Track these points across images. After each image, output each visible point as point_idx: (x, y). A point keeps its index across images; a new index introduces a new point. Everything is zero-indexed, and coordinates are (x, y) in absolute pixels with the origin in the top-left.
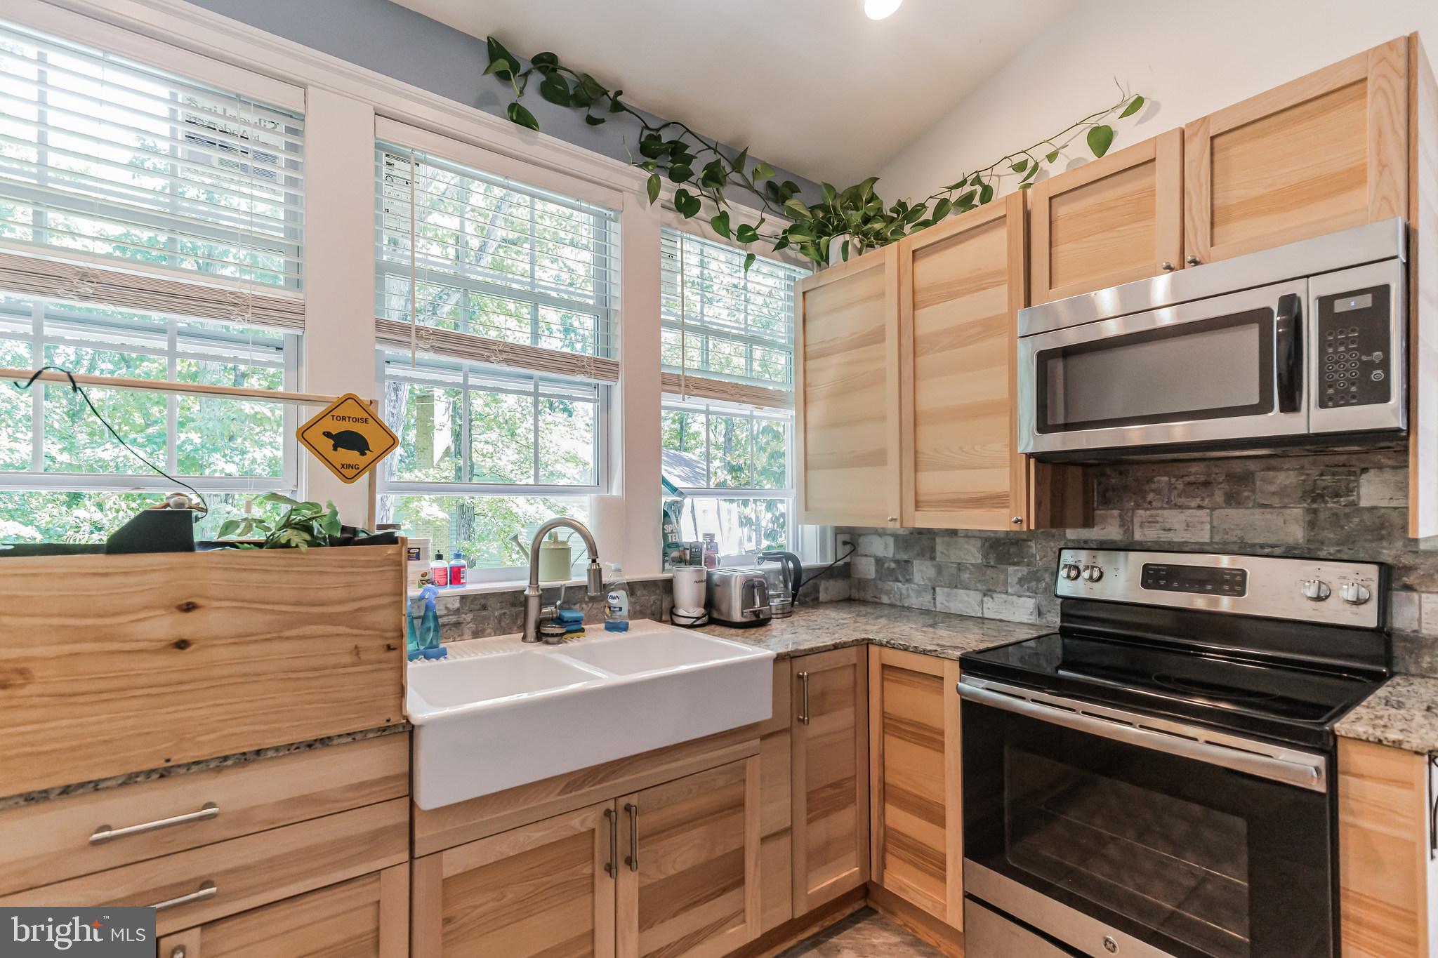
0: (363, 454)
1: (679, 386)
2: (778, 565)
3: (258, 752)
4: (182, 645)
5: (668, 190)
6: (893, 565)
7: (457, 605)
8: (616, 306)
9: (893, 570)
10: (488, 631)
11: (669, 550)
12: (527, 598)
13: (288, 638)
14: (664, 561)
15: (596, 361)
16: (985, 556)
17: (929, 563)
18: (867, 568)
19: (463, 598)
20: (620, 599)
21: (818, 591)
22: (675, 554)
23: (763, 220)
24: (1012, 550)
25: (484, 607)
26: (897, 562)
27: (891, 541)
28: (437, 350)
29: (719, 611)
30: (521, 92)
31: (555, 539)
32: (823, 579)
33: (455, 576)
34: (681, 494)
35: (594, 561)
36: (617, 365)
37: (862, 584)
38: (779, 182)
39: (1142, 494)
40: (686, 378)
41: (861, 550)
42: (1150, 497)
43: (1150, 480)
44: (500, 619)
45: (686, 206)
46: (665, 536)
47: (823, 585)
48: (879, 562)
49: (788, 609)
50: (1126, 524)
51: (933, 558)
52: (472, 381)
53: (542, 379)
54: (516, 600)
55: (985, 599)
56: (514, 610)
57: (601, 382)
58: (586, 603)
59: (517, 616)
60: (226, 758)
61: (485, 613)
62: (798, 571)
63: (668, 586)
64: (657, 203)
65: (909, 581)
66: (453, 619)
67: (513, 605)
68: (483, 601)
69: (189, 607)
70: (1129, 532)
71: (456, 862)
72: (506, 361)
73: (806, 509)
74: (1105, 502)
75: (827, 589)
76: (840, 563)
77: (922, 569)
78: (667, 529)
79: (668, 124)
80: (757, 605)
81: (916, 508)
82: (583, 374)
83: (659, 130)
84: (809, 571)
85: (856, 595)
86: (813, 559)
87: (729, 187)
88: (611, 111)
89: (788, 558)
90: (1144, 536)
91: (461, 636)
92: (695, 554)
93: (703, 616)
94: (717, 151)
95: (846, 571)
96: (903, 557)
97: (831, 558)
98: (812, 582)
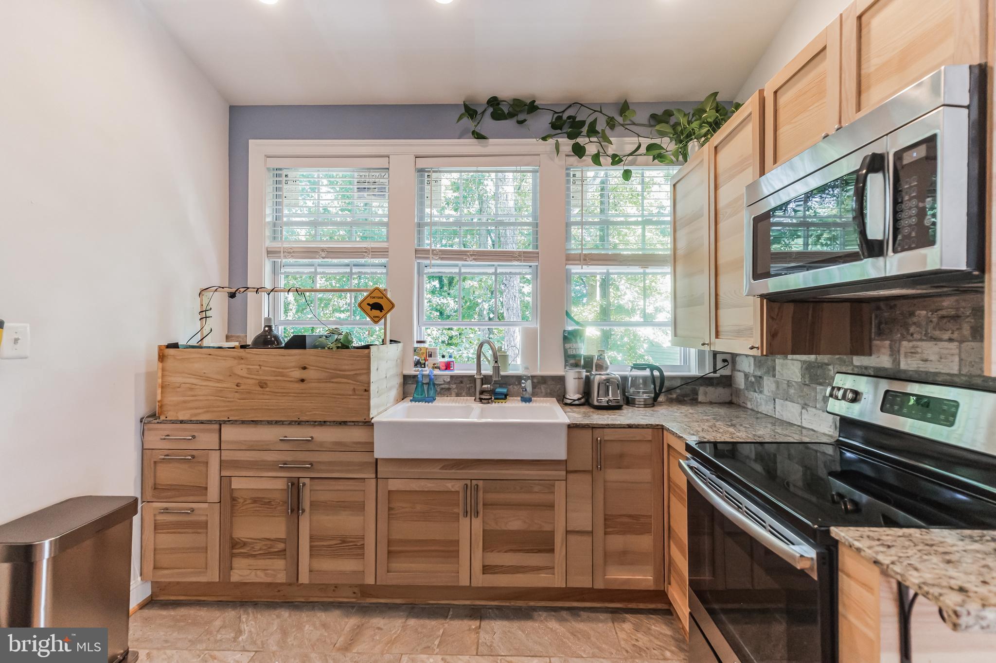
0: (381, 311)
1: (580, 260)
2: (647, 373)
3: (325, 422)
4: (303, 380)
5: (566, 144)
6: (753, 379)
7: (449, 380)
9: (753, 383)
10: (464, 394)
11: (568, 359)
12: (476, 379)
13: (333, 382)
14: (565, 366)
15: (524, 253)
16: (803, 376)
17: (771, 379)
18: (740, 381)
19: (452, 377)
20: (526, 385)
21: (697, 394)
22: (572, 361)
23: (640, 145)
24: (819, 372)
25: (462, 382)
26: (755, 377)
27: (752, 361)
28: (442, 259)
30: (480, 124)
32: (701, 385)
33: (448, 366)
34: (580, 326)
35: (496, 363)
36: (540, 253)
37: (737, 392)
38: (660, 111)
39: (906, 326)
40: (584, 255)
41: (738, 367)
42: (913, 328)
43: (912, 314)
45: (579, 151)
46: (565, 351)
47: (701, 390)
48: (746, 376)
49: (650, 402)
50: (894, 353)
51: (774, 376)
52: (463, 271)
53: (499, 265)
55: (804, 411)
56: (471, 385)
57: (531, 264)
58: (516, 385)
60: (315, 422)
61: (462, 385)
62: (662, 378)
63: (561, 380)
64: (562, 155)
65: (761, 392)
66: (447, 386)
67: (471, 382)
68: (461, 379)
69: (304, 368)
70: (896, 362)
72: (475, 260)
73: (675, 335)
74: (880, 333)
75: (706, 394)
76: (717, 375)
77: (768, 384)
78: (567, 346)
79: (570, 106)
80: (610, 397)
81: (717, 336)
82: (518, 260)
83: (563, 112)
84: (682, 378)
85: (735, 400)
86: (694, 371)
87: (619, 129)
88: (528, 114)
89: (652, 368)
90: (907, 364)
91: (450, 395)
92: (588, 364)
93: (579, 399)
94: (601, 112)
95: (727, 382)
96: (759, 373)
97: (708, 370)
98: (689, 387)
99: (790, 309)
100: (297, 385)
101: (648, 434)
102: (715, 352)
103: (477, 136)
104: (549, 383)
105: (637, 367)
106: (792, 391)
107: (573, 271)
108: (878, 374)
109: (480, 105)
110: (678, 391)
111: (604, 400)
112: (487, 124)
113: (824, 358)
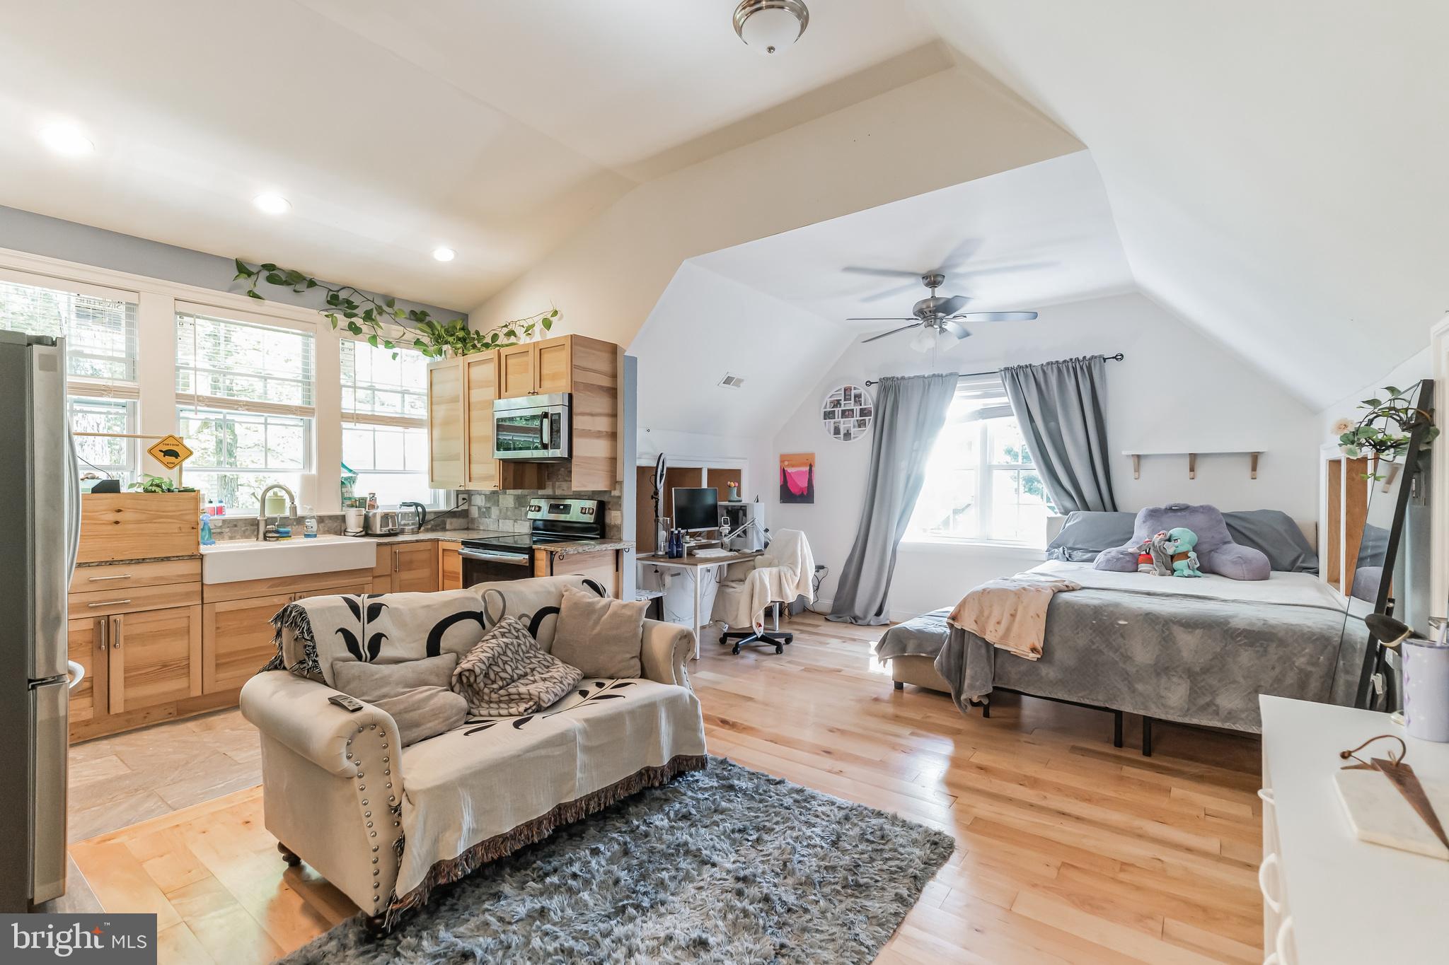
0: (177, 458)
1: (353, 418)
2: (413, 509)
3: (144, 559)
4: (117, 523)
5: (343, 321)
7: (220, 524)
8: (313, 380)
9: (484, 512)
10: (238, 537)
11: (345, 501)
12: (258, 521)
13: (155, 523)
14: (342, 506)
15: (300, 407)
16: (515, 503)
17: (496, 508)
18: (474, 512)
19: (224, 521)
20: (312, 524)
21: (445, 524)
22: (349, 502)
23: (404, 333)
24: (523, 500)
25: (236, 526)
26: (485, 508)
27: (484, 497)
28: (208, 406)
29: (371, 530)
30: (255, 284)
31: (275, 494)
32: (448, 517)
33: (220, 511)
34: (354, 473)
35: (293, 503)
36: (314, 409)
37: (473, 520)
38: (418, 310)
40: (357, 415)
41: (473, 503)
42: (560, 476)
43: (559, 470)
44: (244, 532)
45: (355, 330)
46: (342, 494)
47: (448, 521)
48: (479, 508)
49: (416, 530)
50: (553, 487)
51: (498, 506)
53: (269, 417)
54: (254, 523)
55: (515, 523)
56: (252, 528)
57: (305, 418)
58: (295, 526)
59: (254, 531)
60: (132, 560)
61: (236, 528)
62: (424, 512)
63: (343, 518)
64: (338, 327)
65: (490, 517)
66: (219, 530)
67: (252, 525)
68: (235, 523)
69: (119, 511)
70: (554, 492)
71: (221, 607)
72: (247, 410)
73: (432, 481)
74: (548, 479)
75: (451, 523)
76: (460, 509)
77: (495, 512)
78: (344, 490)
79: (344, 288)
80: (390, 527)
81: (470, 481)
82: (294, 414)
83: (338, 291)
84: (435, 513)
85: (470, 526)
86: (443, 507)
87: (385, 316)
88: (308, 287)
89: (417, 505)
90: (558, 492)
91: (223, 538)
92: (361, 503)
93: (361, 532)
94: (373, 302)
95: (465, 514)
96: (488, 505)
97: (452, 506)
98: (440, 519)
99: (512, 466)
100: (110, 527)
101: (428, 545)
102: (458, 493)
103: (253, 295)
104: (327, 522)
105: (405, 504)
106: (509, 513)
107: (344, 426)
108: (548, 497)
109: (254, 265)
110: (432, 522)
111: (385, 530)
112: (262, 286)
113: (525, 492)
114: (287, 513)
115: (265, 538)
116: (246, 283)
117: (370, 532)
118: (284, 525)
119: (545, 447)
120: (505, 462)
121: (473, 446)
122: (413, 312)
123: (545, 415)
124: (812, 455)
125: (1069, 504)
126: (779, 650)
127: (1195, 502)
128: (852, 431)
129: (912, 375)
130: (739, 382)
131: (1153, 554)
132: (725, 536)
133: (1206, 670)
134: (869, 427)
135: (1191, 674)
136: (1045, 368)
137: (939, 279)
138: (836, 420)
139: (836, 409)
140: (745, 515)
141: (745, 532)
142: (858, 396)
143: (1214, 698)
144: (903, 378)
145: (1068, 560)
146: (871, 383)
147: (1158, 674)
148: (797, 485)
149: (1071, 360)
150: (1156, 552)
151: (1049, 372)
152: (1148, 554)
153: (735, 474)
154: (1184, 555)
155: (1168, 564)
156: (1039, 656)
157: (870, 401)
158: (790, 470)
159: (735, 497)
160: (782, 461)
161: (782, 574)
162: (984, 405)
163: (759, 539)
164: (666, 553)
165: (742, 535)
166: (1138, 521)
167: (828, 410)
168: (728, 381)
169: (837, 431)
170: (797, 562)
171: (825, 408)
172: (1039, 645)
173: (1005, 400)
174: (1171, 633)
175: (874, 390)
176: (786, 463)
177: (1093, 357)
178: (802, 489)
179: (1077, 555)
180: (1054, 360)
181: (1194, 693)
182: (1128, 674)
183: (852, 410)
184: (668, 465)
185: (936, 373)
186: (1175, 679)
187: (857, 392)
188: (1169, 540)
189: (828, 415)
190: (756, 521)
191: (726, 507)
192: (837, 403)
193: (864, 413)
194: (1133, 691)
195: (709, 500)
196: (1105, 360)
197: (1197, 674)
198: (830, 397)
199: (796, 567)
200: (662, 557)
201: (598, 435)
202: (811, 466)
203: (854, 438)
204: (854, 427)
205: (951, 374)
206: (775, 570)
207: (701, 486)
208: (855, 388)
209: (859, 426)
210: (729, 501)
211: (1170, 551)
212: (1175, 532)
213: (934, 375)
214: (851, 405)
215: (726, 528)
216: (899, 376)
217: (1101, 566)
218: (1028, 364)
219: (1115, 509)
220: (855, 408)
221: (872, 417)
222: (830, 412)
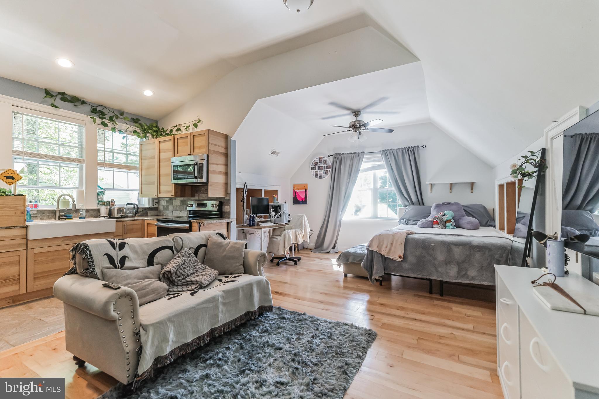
0: (13, 180)
1: (103, 165)
2: (132, 206)
5: (99, 121)
6: (166, 207)
7: (36, 212)
8: (84, 147)
9: (165, 208)
10: (45, 218)
11: (99, 202)
12: (56, 211)
14: (98, 205)
15: (77, 159)
16: (180, 204)
18: (161, 208)
19: (38, 211)
20: (84, 212)
21: (147, 213)
22: (101, 203)
23: (128, 128)
24: (184, 202)
25: (44, 213)
26: (167, 206)
27: (165, 201)
29: (112, 215)
30: (54, 101)
31: (64, 198)
32: (149, 210)
33: (35, 206)
34: (104, 190)
35: (74, 203)
36: (84, 160)
37: (160, 212)
38: (135, 118)
40: (105, 163)
41: (160, 204)
42: (201, 192)
44: (48, 216)
45: (105, 125)
46: (98, 199)
48: (163, 206)
49: (134, 216)
50: (199, 196)
51: (172, 205)
52: (40, 163)
53: (61, 163)
54: (53, 212)
55: (181, 212)
56: (52, 214)
57: (79, 164)
58: (74, 213)
59: (53, 216)
62: (138, 208)
63: (98, 210)
64: (96, 123)
65: (168, 210)
66: (35, 215)
67: (52, 213)
70: (199, 198)
71: (37, 251)
72: (50, 159)
73: (141, 194)
74: (196, 193)
75: (150, 213)
76: (154, 207)
77: (171, 208)
78: (99, 197)
79: (99, 106)
80: (122, 214)
81: (160, 193)
82: (74, 162)
83: (97, 107)
84: (143, 208)
85: (159, 214)
86: (146, 206)
87: (119, 120)
88: (81, 104)
89: (134, 205)
90: (201, 198)
91: (37, 219)
92: (107, 203)
93: (107, 216)
94: (113, 113)
95: (156, 209)
96: (168, 205)
97: (151, 205)
98: (145, 211)
99: (180, 187)
101: (140, 222)
102: (154, 199)
103: (53, 106)
104: (90, 212)
105: (128, 204)
106: (178, 208)
107: (99, 169)
108: (196, 201)
109: (55, 92)
110: (141, 213)
111: (119, 215)
112: (58, 101)
113: (186, 198)
114: (71, 207)
115: (59, 219)
116: (50, 100)
117: (112, 216)
118: (69, 213)
119: (196, 178)
120: (177, 184)
121: (161, 178)
122: (132, 118)
123: (196, 164)
124: (307, 185)
125: (407, 203)
126: (296, 264)
127: (452, 201)
128: (323, 175)
129: (347, 153)
130: (277, 154)
131: (438, 221)
132: (273, 217)
133: (463, 262)
134: (330, 173)
135: (458, 264)
136: (397, 150)
137: (359, 113)
138: (316, 170)
139: (316, 166)
140: (280, 208)
141: (280, 216)
142: (325, 161)
143: (467, 272)
144: (343, 154)
145: (407, 224)
146: (330, 156)
147: (446, 264)
148: (300, 197)
149: (407, 147)
150: (440, 220)
151: (399, 152)
152: (437, 221)
153: (276, 192)
154: (449, 221)
155: (444, 224)
156: (402, 260)
157: (330, 163)
158: (297, 191)
159: (276, 201)
160: (294, 187)
161: (297, 232)
162: (374, 165)
163: (286, 218)
164: (248, 224)
165: (279, 217)
166: (432, 209)
167: (313, 166)
168: (273, 153)
169: (317, 175)
170: (303, 227)
171: (312, 165)
172: (402, 255)
173: (382, 163)
174: (451, 248)
175: (331, 158)
176: (296, 188)
177: (415, 147)
178: (302, 199)
179: (410, 222)
180: (400, 147)
181: (459, 271)
182: (435, 265)
183: (323, 167)
184: (248, 187)
185: (356, 152)
186: (452, 266)
187: (325, 159)
188: (444, 215)
189: (313, 169)
190: (285, 211)
191: (272, 206)
192: (317, 164)
193: (327, 167)
194: (437, 271)
195: (265, 203)
196: (419, 147)
197: (460, 263)
198: (314, 161)
199: (303, 229)
200: (246, 226)
201: (220, 173)
202: (306, 189)
203: (324, 178)
204: (324, 173)
205: (362, 152)
206: (294, 231)
207: (261, 196)
208: (324, 158)
209: (326, 173)
210: (274, 203)
211: (445, 219)
212: (446, 212)
213: (355, 153)
214: (322, 164)
215: (273, 214)
216: (342, 153)
217: (420, 226)
218: (391, 149)
219: (423, 205)
220: (324, 166)
221: (331, 169)
222: (314, 167)
